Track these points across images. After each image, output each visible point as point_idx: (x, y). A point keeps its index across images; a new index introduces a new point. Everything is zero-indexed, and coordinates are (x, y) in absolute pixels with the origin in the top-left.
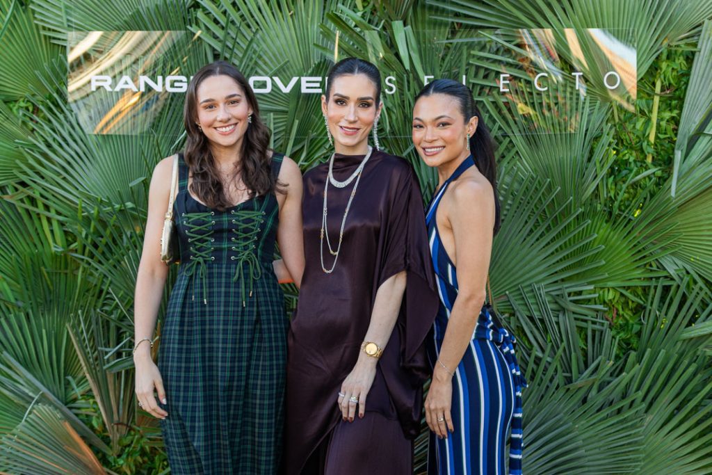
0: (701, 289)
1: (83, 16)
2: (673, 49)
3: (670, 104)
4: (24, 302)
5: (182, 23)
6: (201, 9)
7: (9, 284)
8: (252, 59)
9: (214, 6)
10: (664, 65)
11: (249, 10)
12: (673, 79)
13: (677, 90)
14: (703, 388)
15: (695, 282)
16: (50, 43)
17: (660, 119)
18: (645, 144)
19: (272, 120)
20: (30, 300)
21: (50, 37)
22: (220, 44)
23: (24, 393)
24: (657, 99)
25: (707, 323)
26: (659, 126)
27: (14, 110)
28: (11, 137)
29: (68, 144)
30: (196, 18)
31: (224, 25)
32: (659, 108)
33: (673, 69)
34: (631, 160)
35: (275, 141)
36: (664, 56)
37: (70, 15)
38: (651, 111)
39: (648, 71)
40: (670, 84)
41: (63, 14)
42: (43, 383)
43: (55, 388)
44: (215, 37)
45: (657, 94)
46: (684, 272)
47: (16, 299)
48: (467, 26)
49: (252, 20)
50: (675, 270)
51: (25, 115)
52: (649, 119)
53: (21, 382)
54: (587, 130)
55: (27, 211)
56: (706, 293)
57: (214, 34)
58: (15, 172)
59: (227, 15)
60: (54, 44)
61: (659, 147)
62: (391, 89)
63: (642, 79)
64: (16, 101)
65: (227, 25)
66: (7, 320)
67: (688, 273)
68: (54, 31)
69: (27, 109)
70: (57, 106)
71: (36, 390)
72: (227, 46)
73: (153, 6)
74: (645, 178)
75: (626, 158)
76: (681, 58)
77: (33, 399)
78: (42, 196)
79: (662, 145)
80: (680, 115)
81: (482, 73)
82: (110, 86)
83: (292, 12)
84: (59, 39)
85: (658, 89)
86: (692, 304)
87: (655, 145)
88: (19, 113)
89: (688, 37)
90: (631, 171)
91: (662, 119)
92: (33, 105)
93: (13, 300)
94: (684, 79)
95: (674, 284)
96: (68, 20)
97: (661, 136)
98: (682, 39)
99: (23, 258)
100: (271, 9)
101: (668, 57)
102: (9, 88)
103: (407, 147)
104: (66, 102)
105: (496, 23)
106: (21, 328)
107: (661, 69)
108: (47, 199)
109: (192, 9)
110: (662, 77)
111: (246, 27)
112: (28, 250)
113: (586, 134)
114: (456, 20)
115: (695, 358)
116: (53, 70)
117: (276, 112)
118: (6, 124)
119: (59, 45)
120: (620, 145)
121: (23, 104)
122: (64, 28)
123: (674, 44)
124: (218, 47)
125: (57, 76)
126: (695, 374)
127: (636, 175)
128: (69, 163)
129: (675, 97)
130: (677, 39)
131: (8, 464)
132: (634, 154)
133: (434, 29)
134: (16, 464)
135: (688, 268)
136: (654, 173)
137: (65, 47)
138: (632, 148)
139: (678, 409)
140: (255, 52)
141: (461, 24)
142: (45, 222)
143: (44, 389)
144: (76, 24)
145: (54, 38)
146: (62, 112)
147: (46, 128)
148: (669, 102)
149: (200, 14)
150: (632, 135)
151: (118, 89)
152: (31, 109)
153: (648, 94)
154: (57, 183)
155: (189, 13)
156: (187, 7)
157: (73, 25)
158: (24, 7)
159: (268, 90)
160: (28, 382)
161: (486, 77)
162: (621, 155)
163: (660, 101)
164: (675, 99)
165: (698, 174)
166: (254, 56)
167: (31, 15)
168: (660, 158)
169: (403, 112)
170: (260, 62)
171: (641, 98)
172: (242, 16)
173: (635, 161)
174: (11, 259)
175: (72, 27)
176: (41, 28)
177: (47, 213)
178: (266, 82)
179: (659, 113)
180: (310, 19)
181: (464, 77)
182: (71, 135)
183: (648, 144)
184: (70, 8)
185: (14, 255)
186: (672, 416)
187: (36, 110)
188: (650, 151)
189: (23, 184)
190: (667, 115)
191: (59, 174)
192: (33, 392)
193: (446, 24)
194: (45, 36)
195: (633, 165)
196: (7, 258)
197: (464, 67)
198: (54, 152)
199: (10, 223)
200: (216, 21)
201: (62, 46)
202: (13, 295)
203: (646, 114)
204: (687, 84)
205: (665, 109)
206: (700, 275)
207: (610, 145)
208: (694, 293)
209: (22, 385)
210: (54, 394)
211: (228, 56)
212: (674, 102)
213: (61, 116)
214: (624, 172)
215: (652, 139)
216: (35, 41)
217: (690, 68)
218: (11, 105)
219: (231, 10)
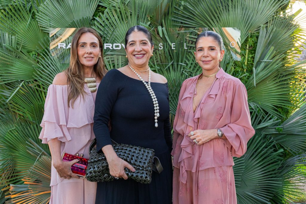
0: (262, 113)
1: (55, 23)
2: (252, 34)
3: (252, 52)
4: (36, 121)
5: (89, 25)
6: (96, 21)
7: (30, 115)
8: (113, 37)
9: (100, 19)
10: (249, 39)
11: (112, 21)
12: (253, 44)
13: (254, 48)
14: (263, 145)
15: (260, 110)
16: (43, 32)
17: (248, 57)
18: (244, 65)
19: (121, 59)
20: (38, 120)
21: (43, 30)
22: (102, 32)
23: (36, 152)
24: (247, 51)
25: (264, 123)
26: (248, 59)
27: (31, 55)
28: (30, 64)
29: (50, 67)
30: (94, 23)
31: (104, 26)
32: (248, 53)
33: (252, 41)
34: (239, 70)
35: (121, 65)
36: (249, 37)
37: (51, 22)
38: (245, 55)
39: (244, 42)
40: (251, 46)
41: (48, 22)
42: (42, 148)
43: (47, 150)
44: (101, 30)
45: (247, 49)
46: (257, 107)
47: (33, 120)
48: (185, 27)
49: (113, 24)
50: (254, 106)
51: (35, 56)
52: (245, 57)
53: (36, 148)
54: (225, 61)
55: (37, 89)
56: (264, 114)
57: (100, 29)
58: (33, 76)
59: (105, 22)
60: (44, 32)
61: (248, 66)
62: (161, 48)
63: (242, 44)
64: (31, 52)
65: (105, 26)
66: (30, 127)
67: (258, 107)
68: (44, 27)
69: (35, 54)
70: (46, 53)
71: (41, 151)
72: (105, 33)
73: (79, 19)
74: (244, 77)
75: (238, 70)
76: (255, 37)
77: (39, 154)
78: (42, 84)
79: (249, 66)
80: (254, 56)
81: (191, 42)
82: (65, 47)
83: (127, 22)
84: (46, 30)
85: (248, 47)
86: (259, 117)
87: (247, 66)
88: (33, 56)
89: (257, 30)
90: (239, 74)
91: (249, 57)
92: (38, 53)
93: (32, 120)
94: (256, 44)
95: (254, 111)
96: (50, 24)
97: (249, 63)
98: (255, 31)
99: (35, 106)
100: (120, 20)
101: (251, 37)
102: (29, 47)
103: (166, 67)
104: (49, 52)
105: (195, 26)
106: (35, 130)
107: (249, 41)
108: (44, 85)
109: (93, 20)
110: (249, 43)
111: (111, 27)
112: (37, 103)
113: (224, 62)
114: (181, 25)
115: (260, 135)
116: (44, 41)
117: (122, 55)
118: (29, 60)
119: (46, 32)
120: (236, 66)
121: (34, 53)
122: (49, 27)
123: (253, 32)
124: (102, 33)
125: (46, 43)
126: (260, 140)
127: (241, 75)
128: (51, 73)
129: (253, 50)
130: (253, 30)
131: (33, 176)
132: (240, 68)
133: (174, 28)
134: (35, 176)
135: (258, 106)
136: (247, 75)
137: (49, 33)
138: (239, 67)
139: (255, 152)
140: (114, 35)
141: (183, 26)
142: (43, 94)
143: (43, 151)
144: (52, 25)
145: (44, 30)
146: (48, 55)
147: (43, 61)
148: (251, 52)
149: (96, 22)
150: (239, 63)
151: (68, 48)
152: (37, 55)
153: (244, 49)
154: (47, 80)
155: (91, 21)
156: (91, 19)
157: (52, 26)
158: (34, 19)
159: (120, 48)
160: (38, 148)
161: (192, 43)
162: (236, 69)
163: (248, 51)
164: (253, 51)
165: (261, 75)
166: (114, 36)
167: (36, 23)
168: (248, 70)
169: (165, 56)
170: (116, 39)
171: (242, 50)
172: (110, 23)
173: (240, 71)
174: (31, 107)
175: (51, 26)
176: (40, 27)
177: (44, 90)
178: (119, 45)
179: (248, 55)
180: (133, 24)
181: (185, 43)
182: (51, 63)
183: (245, 65)
184: (50, 20)
185: (32, 105)
186: (253, 154)
187: (39, 55)
188: (245, 67)
189: (36, 80)
190: (251, 56)
191: (48, 77)
192: (39, 152)
193: (178, 26)
194: (41, 29)
195: (240, 72)
196: (30, 106)
197: (185, 40)
198: (46, 69)
199: (31, 94)
200: (101, 25)
201: (47, 33)
202: (32, 119)
203: (244, 55)
204: (257, 45)
205: (250, 54)
206: (261, 108)
207: (232, 66)
208: (260, 114)
209: (35, 149)
210: (46, 152)
211: (105, 36)
212: (253, 52)
213: (48, 57)
214: (237, 75)
215: (246, 64)
216: (38, 31)
217: (257, 40)
218: (30, 53)
219: (106, 21)
